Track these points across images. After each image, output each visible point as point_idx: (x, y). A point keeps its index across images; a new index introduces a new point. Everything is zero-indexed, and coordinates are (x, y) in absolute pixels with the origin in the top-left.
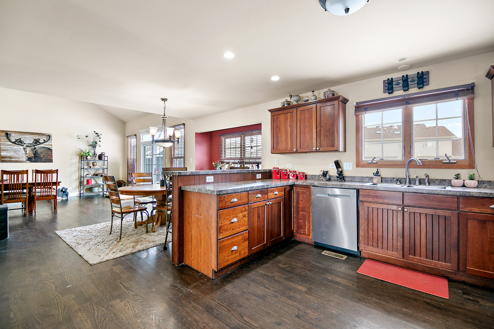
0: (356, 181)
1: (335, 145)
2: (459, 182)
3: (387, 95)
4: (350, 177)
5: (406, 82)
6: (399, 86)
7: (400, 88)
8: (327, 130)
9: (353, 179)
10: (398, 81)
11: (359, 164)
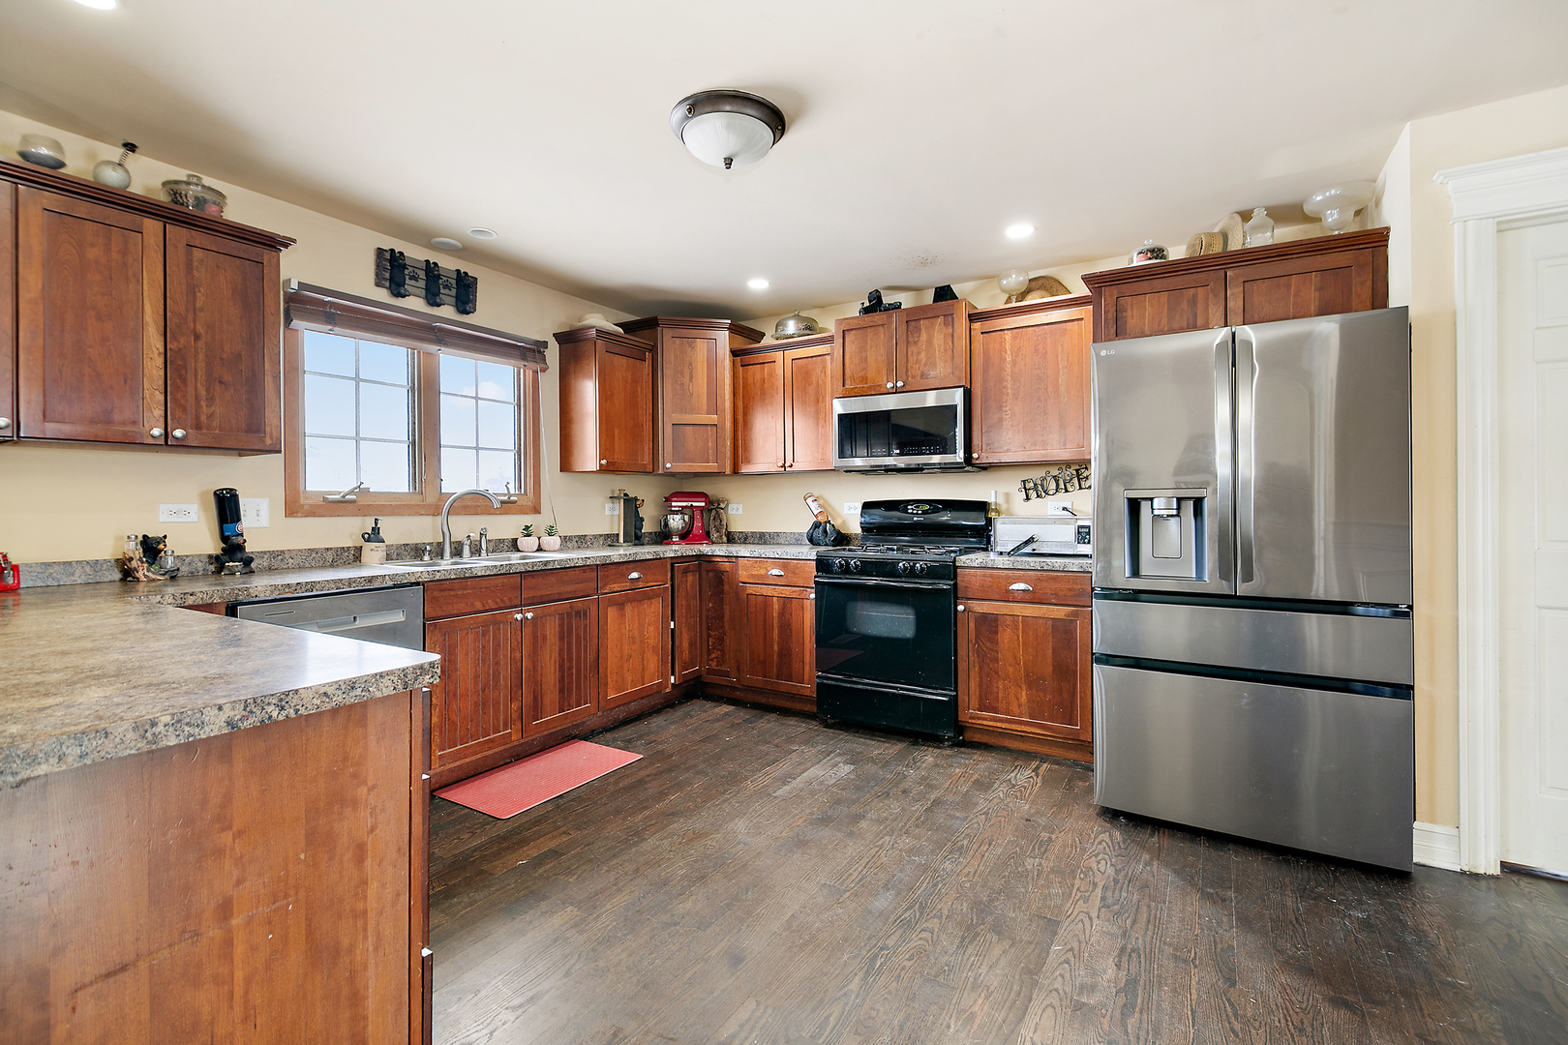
0: (288, 568)
1: (268, 429)
2: (532, 542)
3: (382, 295)
4: (265, 553)
5: (433, 281)
6: (418, 285)
7: (419, 291)
8: (225, 356)
9: (278, 561)
10: (416, 270)
11: (295, 506)
